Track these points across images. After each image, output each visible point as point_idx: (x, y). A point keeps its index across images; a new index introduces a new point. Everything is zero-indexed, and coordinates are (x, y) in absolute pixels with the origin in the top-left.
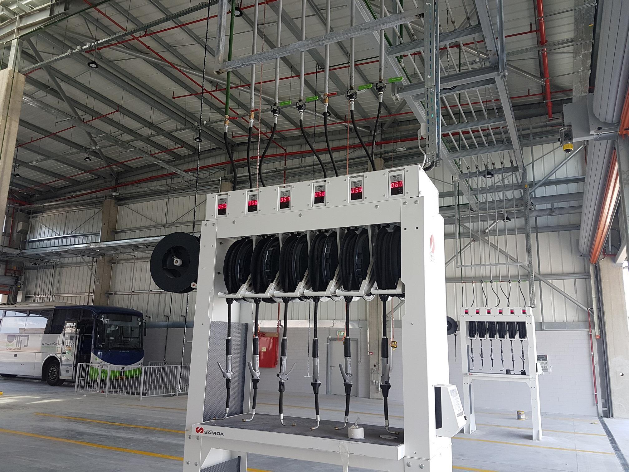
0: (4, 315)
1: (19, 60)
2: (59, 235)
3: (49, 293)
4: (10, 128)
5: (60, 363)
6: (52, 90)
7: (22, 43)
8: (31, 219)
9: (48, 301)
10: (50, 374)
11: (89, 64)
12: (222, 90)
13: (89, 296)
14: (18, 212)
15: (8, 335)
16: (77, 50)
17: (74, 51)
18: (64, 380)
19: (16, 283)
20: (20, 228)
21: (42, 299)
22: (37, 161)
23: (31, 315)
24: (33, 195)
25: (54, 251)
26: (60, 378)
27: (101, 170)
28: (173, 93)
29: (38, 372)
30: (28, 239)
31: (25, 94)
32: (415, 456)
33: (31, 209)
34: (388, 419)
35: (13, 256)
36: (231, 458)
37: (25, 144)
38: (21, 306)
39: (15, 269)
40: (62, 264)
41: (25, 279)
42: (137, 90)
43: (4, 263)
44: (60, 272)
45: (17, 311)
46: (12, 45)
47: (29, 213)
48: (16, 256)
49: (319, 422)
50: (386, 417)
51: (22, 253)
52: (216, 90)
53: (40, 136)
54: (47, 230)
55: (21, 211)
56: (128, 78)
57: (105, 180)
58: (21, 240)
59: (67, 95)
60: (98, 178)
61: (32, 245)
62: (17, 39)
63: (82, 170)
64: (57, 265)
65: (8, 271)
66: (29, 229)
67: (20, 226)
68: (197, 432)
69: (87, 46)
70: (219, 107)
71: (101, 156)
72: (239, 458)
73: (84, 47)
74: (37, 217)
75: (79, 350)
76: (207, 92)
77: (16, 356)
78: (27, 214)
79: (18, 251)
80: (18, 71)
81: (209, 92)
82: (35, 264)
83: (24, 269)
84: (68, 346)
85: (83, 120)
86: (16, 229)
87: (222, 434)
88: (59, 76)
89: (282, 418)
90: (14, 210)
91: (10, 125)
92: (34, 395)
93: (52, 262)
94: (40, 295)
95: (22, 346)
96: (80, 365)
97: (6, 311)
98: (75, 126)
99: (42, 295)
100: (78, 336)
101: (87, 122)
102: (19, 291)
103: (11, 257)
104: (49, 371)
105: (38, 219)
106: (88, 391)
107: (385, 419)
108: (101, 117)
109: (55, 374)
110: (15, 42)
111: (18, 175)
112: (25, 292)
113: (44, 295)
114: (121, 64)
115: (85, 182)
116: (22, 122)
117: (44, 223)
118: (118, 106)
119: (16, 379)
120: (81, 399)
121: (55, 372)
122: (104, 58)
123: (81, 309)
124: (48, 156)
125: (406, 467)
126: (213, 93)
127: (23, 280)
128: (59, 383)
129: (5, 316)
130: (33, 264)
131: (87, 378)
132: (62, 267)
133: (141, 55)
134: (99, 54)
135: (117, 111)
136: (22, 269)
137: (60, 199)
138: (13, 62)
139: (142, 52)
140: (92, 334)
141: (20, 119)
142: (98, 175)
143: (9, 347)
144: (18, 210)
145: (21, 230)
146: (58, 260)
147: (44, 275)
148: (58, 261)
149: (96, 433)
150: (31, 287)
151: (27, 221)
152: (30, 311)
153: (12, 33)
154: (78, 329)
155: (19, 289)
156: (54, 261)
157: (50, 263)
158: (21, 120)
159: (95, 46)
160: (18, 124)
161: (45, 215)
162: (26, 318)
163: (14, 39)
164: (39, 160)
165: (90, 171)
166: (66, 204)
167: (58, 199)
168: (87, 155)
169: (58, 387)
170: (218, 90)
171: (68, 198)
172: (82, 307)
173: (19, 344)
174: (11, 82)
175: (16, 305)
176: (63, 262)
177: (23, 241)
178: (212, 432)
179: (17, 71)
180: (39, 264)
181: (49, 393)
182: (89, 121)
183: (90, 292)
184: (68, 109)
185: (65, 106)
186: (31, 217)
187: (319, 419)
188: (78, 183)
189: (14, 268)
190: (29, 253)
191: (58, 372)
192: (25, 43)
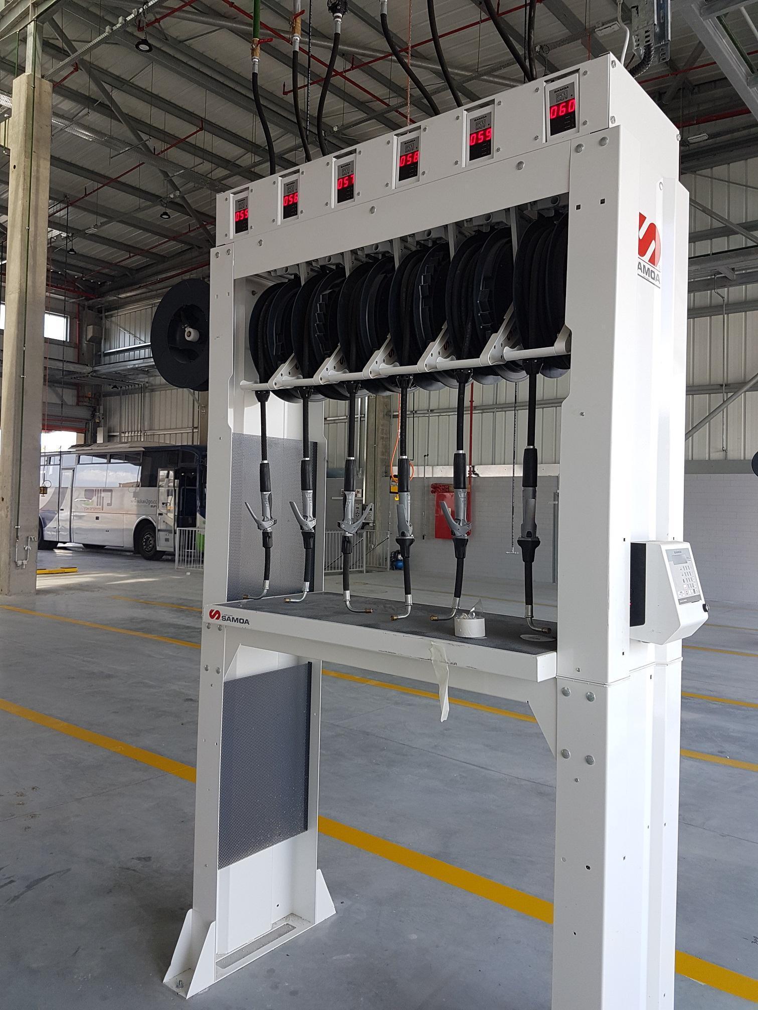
0: (77, 461)
1: (40, 57)
2: (145, 343)
3: (139, 430)
4: (38, 171)
5: (155, 528)
6: (102, 104)
7: (42, 27)
8: (104, 321)
9: (139, 440)
10: (144, 544)
11: (137, 47)
12: (362, 65)
13: (193, 432)
14: (84, 309)
15: (85, 490)
16: (118, 25)
17: (114, 28)
18: (164, 553)
19: (93, 416)
20: (90, 335)
21: (130, 438)
22: (96, 226)
23: (112, 461)
24: (103, 284)
25: (137, 366)
26: (158, 549)
27: (192, 234)
28: (284, 85)
29: (128, 541)
30: (103, 350)
31: (56, 114)
32: (578, 675)
33: (103, 304)
34: (532, 604)
35: (84, 377)
36: (298, 664)
37: (78, 200)
38: (99, 448)
39: (90, 396)
40: (152, 385)
41: (105, 410)
42: (227, 88)
43: (74, 387)
44: (151, 397)
45: (94, 456)
46: (28, 33)
47: (100, 311)
48: (87, 376)
49: (410, 608)
50: (529, 601)
51: (95, 371)
52: (352, 68)
53: (97, 185)
54: (127, 335)
55: (90, 308)
56: (212, 69)
57: (201, 250)
58: (94, 353)
59: (125, 111)
60: (190, 248)
61: (110, 358)
62: (33, 22)
63: (165, 236)
64: (146, 387)
65: (81, 399)
66: (102, 336)
67: (90, 332)
68: (212, 617)
69: (133, 15)
70: (361, 100)
71: (188, 210)
72: (310, 664)
73: (129, 18)
74: (112, 316)
75: (181, 510)
76: (337, 73)
77: (97, 518)
78: (98, 312)
79: (89, 369)
80: (40, 77)
81: (341, 74)
82: (115, 387)
83: (102, 396)
84: (165, 505)
85: (153, 152)
86: (85, 337)
87: (247, 622)
88: (109, 80)
89: (348, 597)
90: (79, 307)
91: (38, 166)
92: (120, 573)
93: (138, 384)
94: (127, 433)
95: (105, 504)
96: (180, 530)
97: (79, 457)
98: (143, 163)
99: (130, 433)
100: (177, 489)
101: (159, 154)
102: (98, 428)
103: (80, 377)
104: (143, 540)
105: (113, 319)
106: (193, 567)
107: (526, 604)
108: (179, 142)
109: (151, 544)
110: (31, 28)
111: (72, 250)
112: (107, 428)
113: (133, 433)
114: (197, 45)
115: (173, 256)
116: (55, 161)
117: (122, 325)
118: (203, 120)
119: (104, 551)
120: (181, 579)
121: (151, 540)
122: (169, 38)
123: (178, 450)
124: (110, 215)
125: (561, 696)
126: (347, 75)
127: (102, 411)
128: (158, 556)
129: (79, 462)
130: (112, 388)
131: (194, 550)
132: (153, 390)
133: (224, 23)
134: (161, 31)
135: (201, 129)
136: (100, 397)
137: (140, 287)
138: (32, 62)
139: (225, 17)
140: (196, 486)
141: (51, 156)
142: (189, 244)
143: (87, 507)
144: (84, 307)
145: (92, 337)
146: (146, 380)
147: (130, 403)
148: (147, 383)
149: (188, 625)
150: (114, 421)
151: (98, 323)
152: (111, 455)
153: (25, 14)
154: (176, 480)
155: (98, 425)
156: (141, 382)
157: (137, 386)
158: (52, 158)
159: (144, 13)
160: (49, 163)
161: (122, 312)
162: (106, 465)
163: (29, 23)
164: (99, 224)
165: (175, 237)
166: (148, 294)
167: (138, 286)
168: (163, 210)
169: (156, 562)
170: (356, 68)
171: (151, 284)
172: (180, 448)
173: (100, 502)
174: (32, 93)
175: (94, 447)
176: (153, 383)
177: (96, 354)
178: (233, 618)
179: (38, 75)
180: (121, 387)
181: (142, 570)
182: (162, 152)
183: (195, 426)
184: (129, 136)
185: (122, 130)
186: (104, 318)
187: (410, 601)
188: (163, 258)
189: (89, 394)
190: (104, 371)
191: (155, 541)
192: (47, 26)
